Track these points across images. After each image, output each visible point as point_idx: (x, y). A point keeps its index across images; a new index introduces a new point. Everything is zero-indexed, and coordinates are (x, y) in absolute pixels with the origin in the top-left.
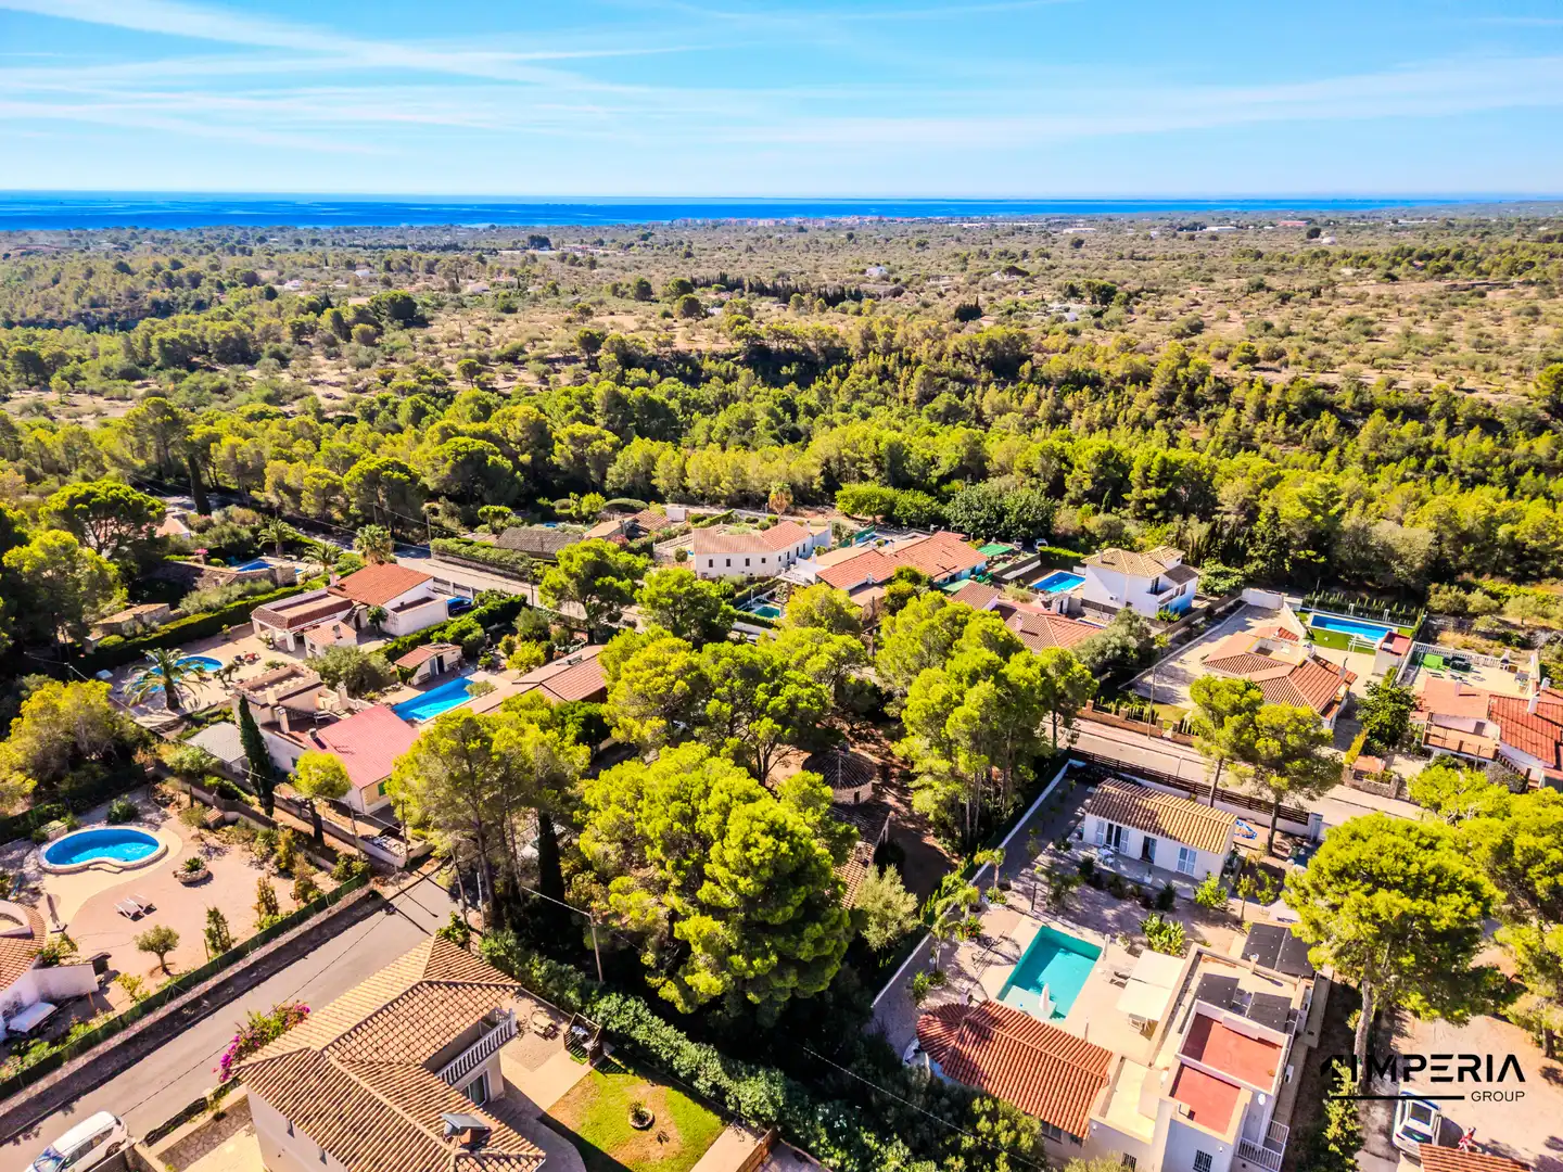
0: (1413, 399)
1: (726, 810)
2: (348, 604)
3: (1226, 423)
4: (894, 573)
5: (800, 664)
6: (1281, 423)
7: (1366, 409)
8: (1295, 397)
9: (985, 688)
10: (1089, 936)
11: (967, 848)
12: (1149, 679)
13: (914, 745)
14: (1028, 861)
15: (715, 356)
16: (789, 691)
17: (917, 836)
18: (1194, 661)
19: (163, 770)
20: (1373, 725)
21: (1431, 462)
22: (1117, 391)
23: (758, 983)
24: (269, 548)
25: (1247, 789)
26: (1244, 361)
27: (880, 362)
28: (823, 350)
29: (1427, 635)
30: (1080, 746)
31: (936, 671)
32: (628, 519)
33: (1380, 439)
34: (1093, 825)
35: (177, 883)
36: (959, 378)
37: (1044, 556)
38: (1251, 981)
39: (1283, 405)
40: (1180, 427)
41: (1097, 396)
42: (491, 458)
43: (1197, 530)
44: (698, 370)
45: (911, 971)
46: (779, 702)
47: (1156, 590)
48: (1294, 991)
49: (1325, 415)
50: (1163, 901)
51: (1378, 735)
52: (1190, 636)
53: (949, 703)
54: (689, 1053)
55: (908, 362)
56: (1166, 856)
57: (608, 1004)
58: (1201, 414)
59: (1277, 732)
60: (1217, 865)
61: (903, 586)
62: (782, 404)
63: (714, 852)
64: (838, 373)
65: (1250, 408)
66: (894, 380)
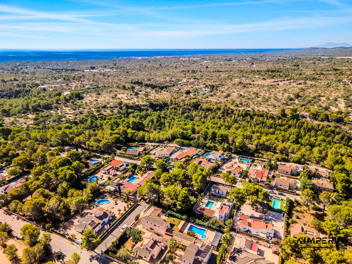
0: (262, 113)
1: (180, 192)
2: (113, 167)
3: (233, 117)
4: (186, 156)
5: (180, 174)
6: (242, 118)
7: (255, 115)
8: (244, 113)
9: (201, 176)
10: (213, 201)
11: (200, 193)
12: (219, 170)
13: (193, 182)
14: (206, 194)
15: (144, 106)
16: (180, 178)
17: (194, 192)
18: (224, 167)
19: (105, 192)
20: (244, 175)
21: (264, 125)
22: (215, 111)
23: (184, 207)
24: (92, 157)
25: (229, 184)
26: (236, 106)
27: (174, 106)
28: (163, 104)
29: (253, 161)
30: (211, 180)
31: (195, 174)
32: (144, 147)
33: (257, 120)
34: (213, 189)
35: (114, 205)
36: (188, 109)
37: (205, 151)
38: (227, 204)
39: (242, 115)
40: (226, 118)
41: (212, 113)
42: (121, 138)
43: (226, 145)
44: (141, 108)
45: (196, 206)
46: (179, 179)
47: (220, 157)
48: (231, 204)
49: (248, 116)
50: (220, 197)
51: (244, 176)
52: (224, 163)
53: (198, 178)
54: (177, 215)
55: (179, 106)
56: (220, 192)
57: (169, 211)
58: (229, 116)
59: (231, 178)
60: (226, 193)
61: (187, 158)
62: (158, 116)
63: (179, 196)
64: (167, 108)
65: (237, 115)
66: (177, 110)
